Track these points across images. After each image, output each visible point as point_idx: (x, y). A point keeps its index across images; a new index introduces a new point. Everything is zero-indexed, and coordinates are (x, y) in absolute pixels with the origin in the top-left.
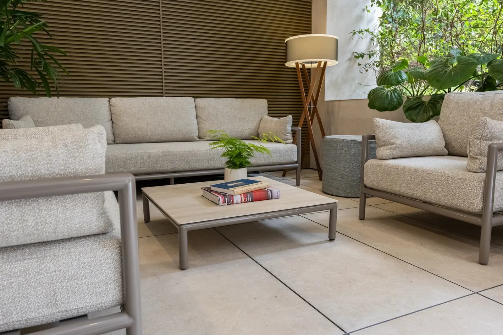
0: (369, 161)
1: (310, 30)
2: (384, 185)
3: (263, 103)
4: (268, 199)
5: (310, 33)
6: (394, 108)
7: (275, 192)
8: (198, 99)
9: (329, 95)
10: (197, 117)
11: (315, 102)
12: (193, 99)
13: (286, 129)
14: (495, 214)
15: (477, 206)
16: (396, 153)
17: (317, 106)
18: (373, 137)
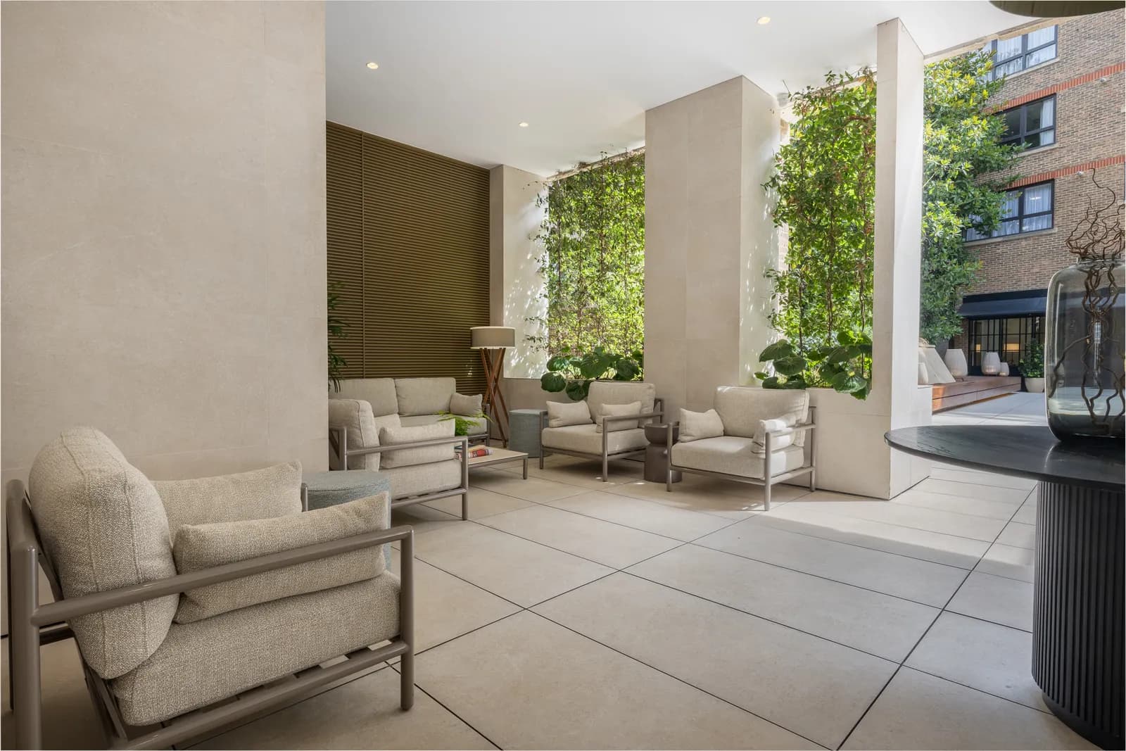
0: (545, 429)
1: (489, 323)
2: (555, 444)
3: (450, 382)
4: (485, 455)
5: (489, 325)
6: (559, 390)
7: (490, 452)
8: (397, 380)
9: (507, 374)
10: (397, 395)
11: (496, 380)
12: (393, 380)
13: (477, 405)
14: (608, 455)
15: (600, 450)
16: (561, 423)
17: (498, 383)
18: (546, 413)
